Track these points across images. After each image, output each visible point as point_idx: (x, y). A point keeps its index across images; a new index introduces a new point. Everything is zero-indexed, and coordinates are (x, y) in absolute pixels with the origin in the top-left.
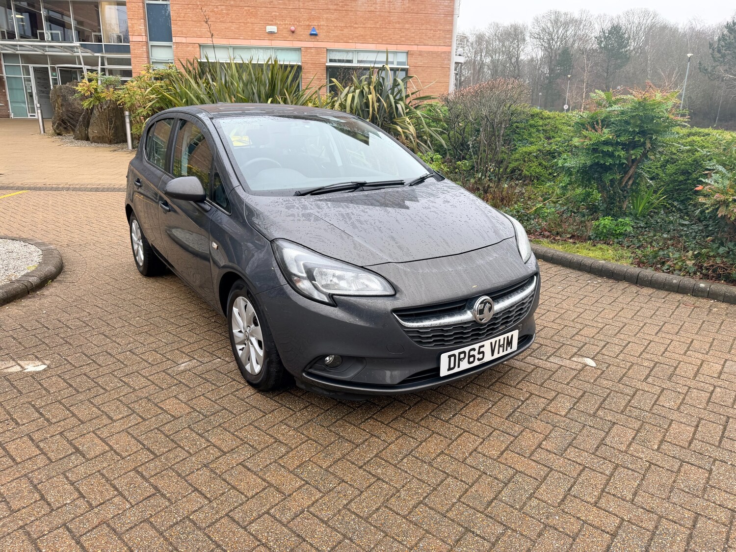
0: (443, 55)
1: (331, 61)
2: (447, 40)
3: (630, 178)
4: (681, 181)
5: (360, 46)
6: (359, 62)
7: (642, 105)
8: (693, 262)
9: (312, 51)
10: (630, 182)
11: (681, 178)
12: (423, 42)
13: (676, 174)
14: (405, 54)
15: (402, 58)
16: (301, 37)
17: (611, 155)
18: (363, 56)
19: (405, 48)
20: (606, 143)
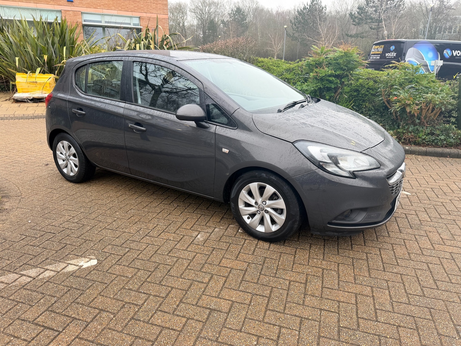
0: (163, 20)
1: (85, 21)
2: (165, 11)
3: (338, 95)
4: (355, 95)
5: (106, 12)
6: (106, 22)
7: (346, 54)
8: (396, 136)
9: (70, 13)
10: (338, 97)
11: (355, 94)
12: (149, 11)
13: (351, 92)
14: (138, 18)
15: (136, 21)
16: (61, 3)
17: (331, 82)
18: (107, 19)
19: (139, 15)
20: (330, 76)
